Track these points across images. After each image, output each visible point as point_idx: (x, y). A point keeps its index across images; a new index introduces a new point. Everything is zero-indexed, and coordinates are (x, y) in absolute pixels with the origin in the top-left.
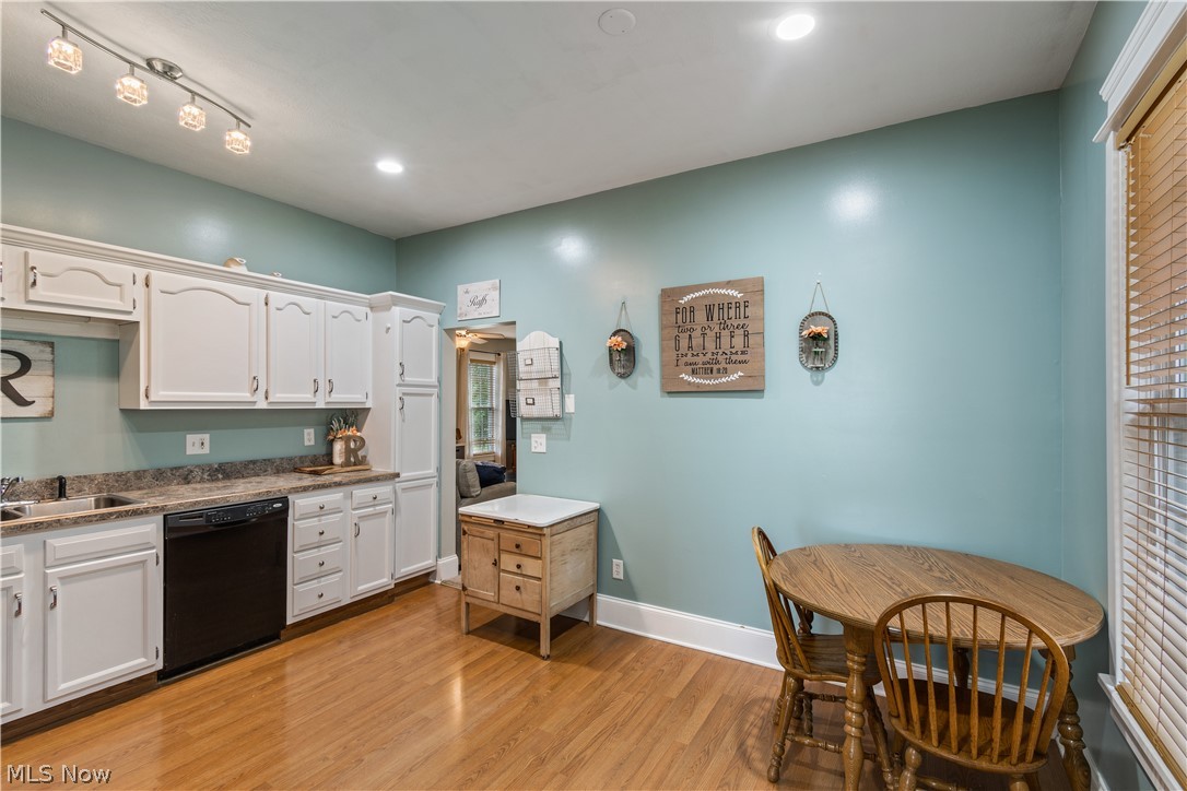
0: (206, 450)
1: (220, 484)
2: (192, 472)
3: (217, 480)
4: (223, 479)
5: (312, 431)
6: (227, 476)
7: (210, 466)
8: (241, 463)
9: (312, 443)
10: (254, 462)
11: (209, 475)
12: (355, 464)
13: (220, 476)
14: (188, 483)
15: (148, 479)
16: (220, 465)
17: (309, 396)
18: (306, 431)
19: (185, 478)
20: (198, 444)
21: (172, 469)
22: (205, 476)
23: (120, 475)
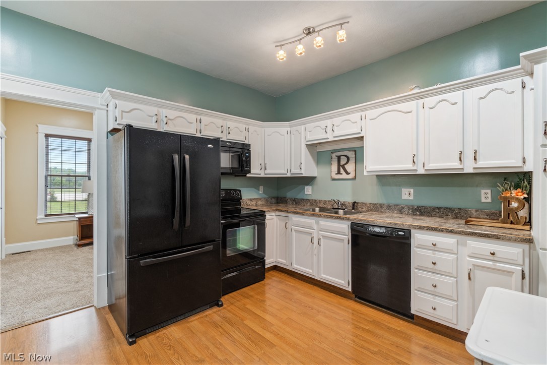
0: (412, 198)
1: (418, 217)
2: (403, 208)
3: (416, 215)
4: (420, 215)
5: (489, 191)
6: (422, 214)
7: (413, 206)
8: (430, 208)
9: (489, 200)
10: (439, 208)
11: (412, 211)
12: (512, 223)
13: (418, 213)
14: (402, 214)
15: (385, 208)
16: (418, 207)
17: (456, 164)
18: (483, 191)
19: (400, 211)
20: (407, 194)
21: (394, 205)
22: (410, 212)
23: (375, 204)
